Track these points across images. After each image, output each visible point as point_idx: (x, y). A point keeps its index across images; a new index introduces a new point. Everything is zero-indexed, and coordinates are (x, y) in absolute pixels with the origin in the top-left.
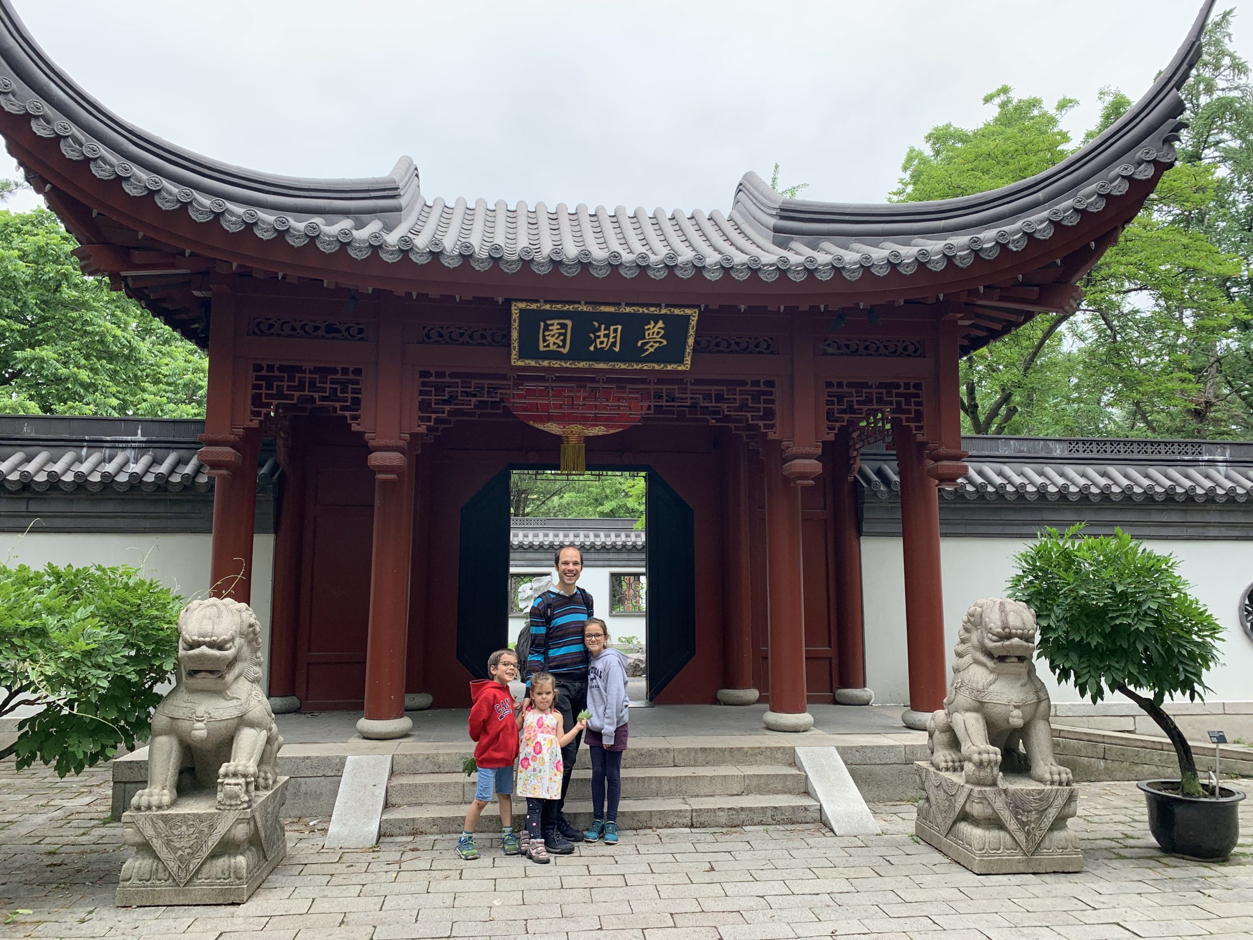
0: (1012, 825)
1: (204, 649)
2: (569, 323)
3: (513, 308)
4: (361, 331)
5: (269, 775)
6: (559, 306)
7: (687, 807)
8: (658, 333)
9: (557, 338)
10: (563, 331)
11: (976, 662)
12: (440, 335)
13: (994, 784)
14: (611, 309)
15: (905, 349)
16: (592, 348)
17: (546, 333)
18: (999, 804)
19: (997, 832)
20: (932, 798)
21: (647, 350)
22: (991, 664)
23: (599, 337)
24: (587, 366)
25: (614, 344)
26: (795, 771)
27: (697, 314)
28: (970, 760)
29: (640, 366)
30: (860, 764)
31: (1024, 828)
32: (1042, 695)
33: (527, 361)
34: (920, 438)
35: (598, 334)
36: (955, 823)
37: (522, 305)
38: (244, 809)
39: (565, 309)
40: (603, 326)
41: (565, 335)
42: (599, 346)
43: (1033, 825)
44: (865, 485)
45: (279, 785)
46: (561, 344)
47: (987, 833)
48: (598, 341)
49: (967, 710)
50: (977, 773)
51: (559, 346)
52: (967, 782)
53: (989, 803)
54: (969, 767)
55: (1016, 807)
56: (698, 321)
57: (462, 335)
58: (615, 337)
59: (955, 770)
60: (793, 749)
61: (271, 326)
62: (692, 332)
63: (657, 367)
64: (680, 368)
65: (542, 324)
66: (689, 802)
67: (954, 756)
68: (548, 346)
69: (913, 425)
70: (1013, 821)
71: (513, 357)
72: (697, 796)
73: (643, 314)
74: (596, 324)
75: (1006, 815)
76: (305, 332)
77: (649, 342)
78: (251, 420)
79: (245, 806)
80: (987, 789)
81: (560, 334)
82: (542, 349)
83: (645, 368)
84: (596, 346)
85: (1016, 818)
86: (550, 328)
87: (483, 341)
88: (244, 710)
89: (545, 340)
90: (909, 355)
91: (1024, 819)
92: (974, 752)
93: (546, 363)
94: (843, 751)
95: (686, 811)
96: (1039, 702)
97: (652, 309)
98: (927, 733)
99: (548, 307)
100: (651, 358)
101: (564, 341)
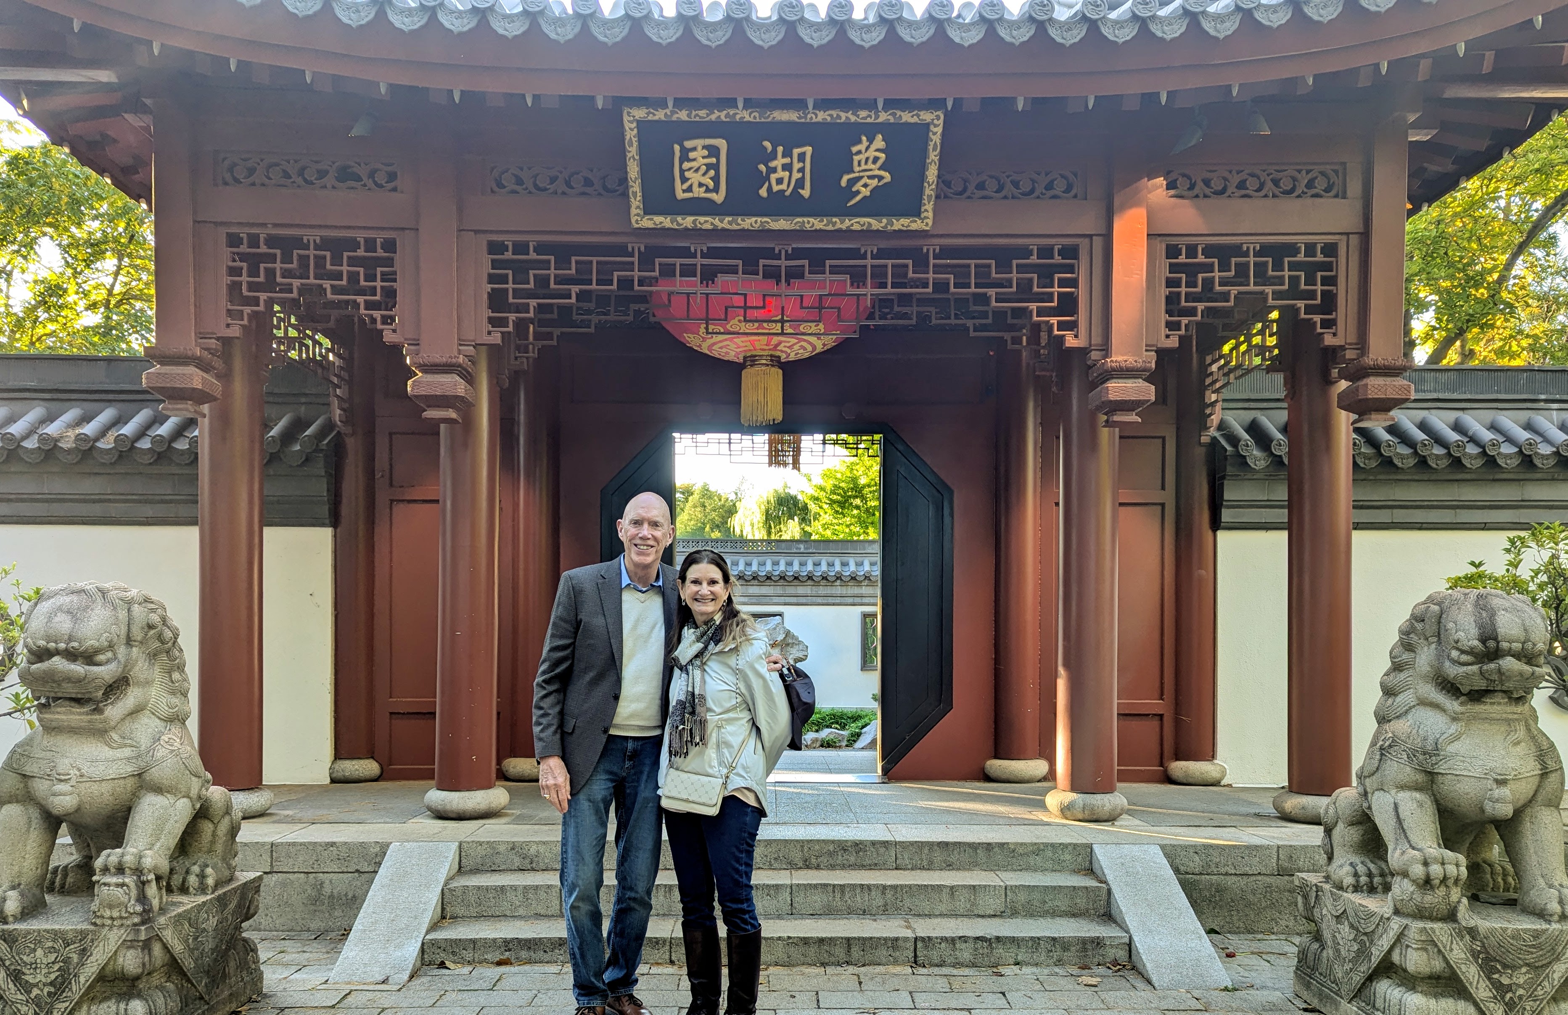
0: (1482, 991)
1: (58, 663)
2: (722, 144)
3: (626, 118)
4: (392, 177)
5: (209, 871)
6: (703, 113)
7: (909, 934)
8: (876, 160)
9: (704, 174)
10: (714, 160)
11: (1424, 703)
12: (519, 182)
13: (1451, 916)
14: (791, 116)
15: (1310, 185)
16: (763, 192)
17: (686, 165)
18: (1458, 954)
19: (1450, 1001)
20: (1327, 935)
21: (858, 192)
22: (1453, 705)
23: (774, 170)
24: (757, 226)
25: (800, 183)
26: (1092, 883)
27: (941, 121)
28: (1405, 874)
29: (847, 223)
30: (1201, 874)
31: (1503, 998)
32: (1551, 765)
33: (658, 219)
34: (1329, 340)
35: (772, 164)
36: (1371, 978)
37: (640, 113)
38: (135, 925)
39: (713, 117)
40: (780, 149)
41: (716, 167)
42: (776, 188)
43: (1521, 992)
44: (1229, 448)
45: (234, 885)
46: (711, 184)
47: (1433, 1002)
48: (773, 177)
49: (1402, 787)
50: (1417, 897)
51: (708, 190)
52: (1397, 912)
53: (1439, 951)
54: (1402, 888)
55: (1489, 959)
56: (943, 134)
57: (553, 180)
58: (802, 170)
59: (1372, 890)
60: (1090, 847)
61: (251, 171)
62: (933, 156)
63: (876, 224)
64: (914, 227)
65: (677, 148)
66: (915, 926)
67: (1372, 866)
68: (690, 189)
69: (1317, 318)
70: (1484, 984)
71: (634, 211)
72: (929, 916)
73: (848, 124)
74: (767, 144)
75: (1471, 973)
76: (306, 181)
77: (860, 178)
78: (228, 325)
79: (136, 920)
80: (1437, 926)
81: (709, 167)
82: (680, 195)
83: (856, 227)
84: (770, 189)
85: (1489, 979)
86: (692, 155)
87: (588, 190)
88: (143, 764)
89: (684, 180)
90: (1316, 196)
91: (1505, 981)
92: (1413, 860)
93: (688, 221)
94: (1171, 853)
95: (906, 939)
96: (1544, 775)
97: (863, 113)
98: (1322, 828)
99: (683, 115)
100: (867, 208)
101: (716, 179)
